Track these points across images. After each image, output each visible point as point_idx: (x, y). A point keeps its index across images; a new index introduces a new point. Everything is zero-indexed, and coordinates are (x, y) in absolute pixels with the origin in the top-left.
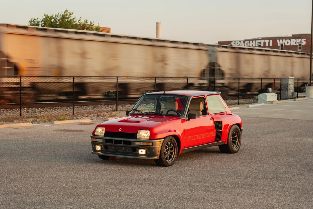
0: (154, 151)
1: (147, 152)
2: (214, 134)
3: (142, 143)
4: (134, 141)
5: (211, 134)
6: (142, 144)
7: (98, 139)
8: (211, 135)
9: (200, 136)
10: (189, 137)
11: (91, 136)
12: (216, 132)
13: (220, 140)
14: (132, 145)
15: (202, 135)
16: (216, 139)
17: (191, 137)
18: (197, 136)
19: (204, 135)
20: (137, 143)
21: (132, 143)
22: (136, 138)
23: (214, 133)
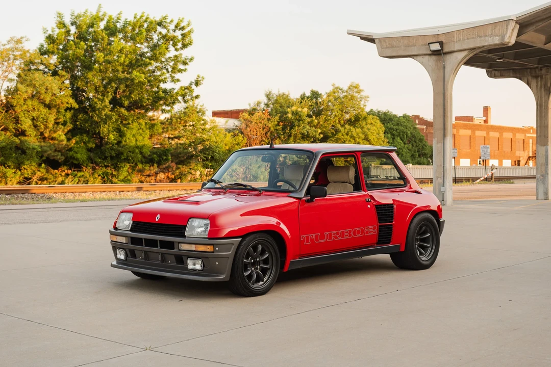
0: (217, 263)
1: (204, 266)
2: (375, 231)
3: (193, 246)
4: (179, 243)
5: (367, 230)
6: (194, 249)
7: (119, 237)
8: (367, 232)
9: (338, 234)
10: (310, 235)
11: (110, 232)
12: (380, 226)
13: (389, 243)
14: (176, 251)
15: (343, 233)
16: (378, 241)
17: (317, 236)
18: (330, 234)
19: (350, 231)
20: (184, 247)
21: (176, 245)
22: (184, 236)
23: (374, 228)
